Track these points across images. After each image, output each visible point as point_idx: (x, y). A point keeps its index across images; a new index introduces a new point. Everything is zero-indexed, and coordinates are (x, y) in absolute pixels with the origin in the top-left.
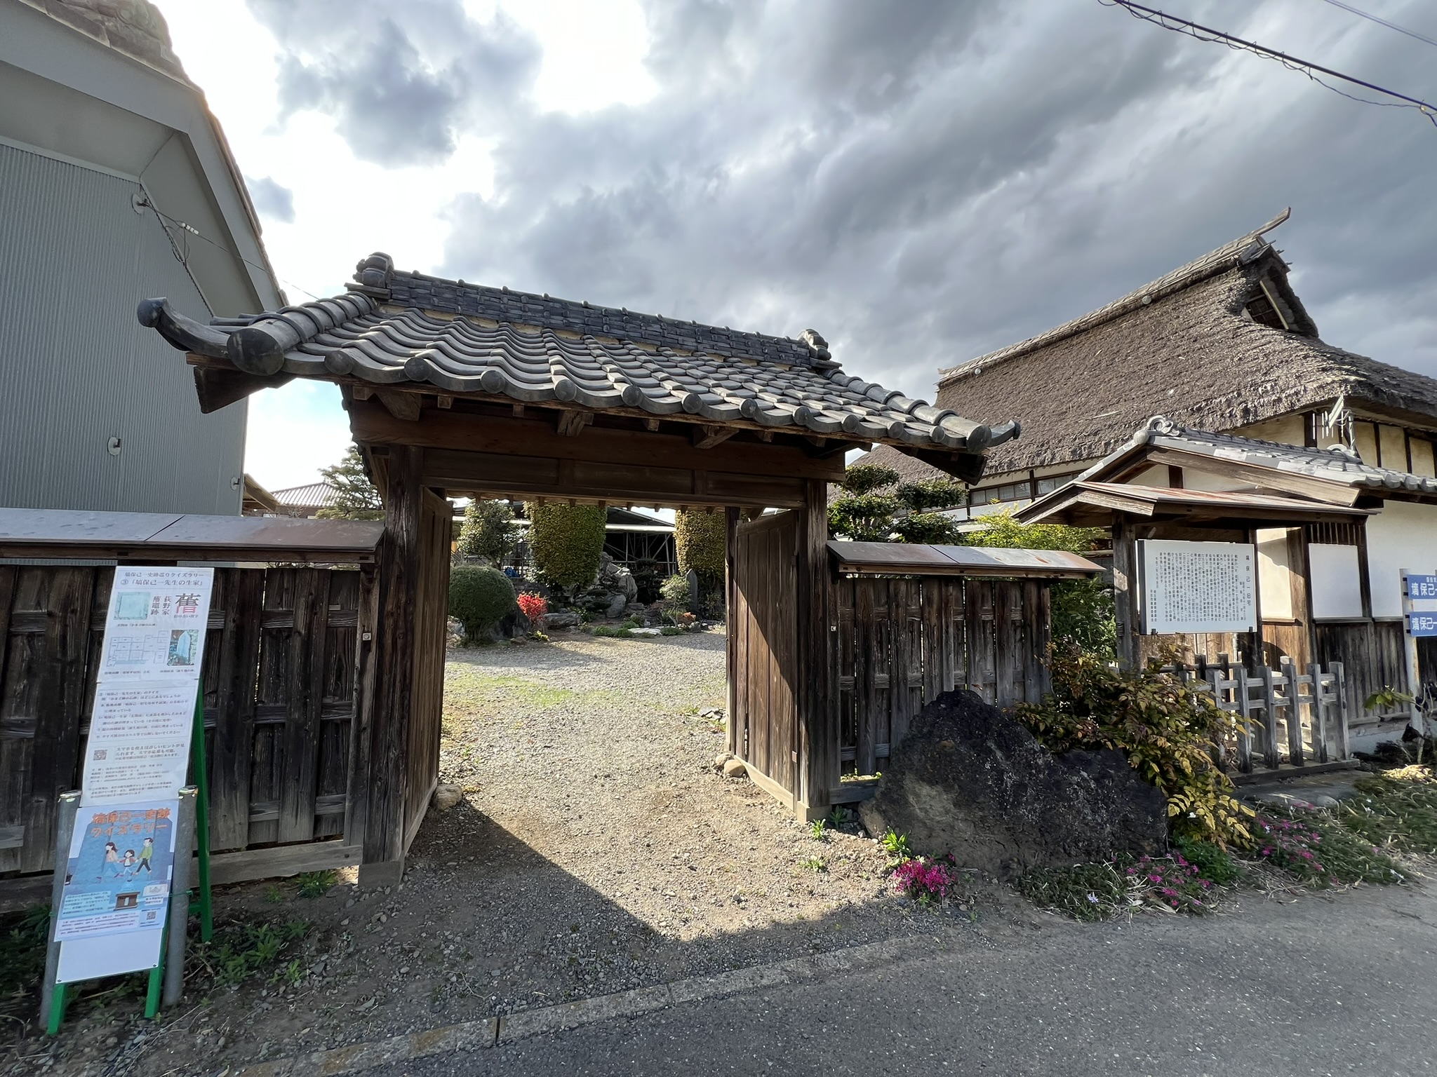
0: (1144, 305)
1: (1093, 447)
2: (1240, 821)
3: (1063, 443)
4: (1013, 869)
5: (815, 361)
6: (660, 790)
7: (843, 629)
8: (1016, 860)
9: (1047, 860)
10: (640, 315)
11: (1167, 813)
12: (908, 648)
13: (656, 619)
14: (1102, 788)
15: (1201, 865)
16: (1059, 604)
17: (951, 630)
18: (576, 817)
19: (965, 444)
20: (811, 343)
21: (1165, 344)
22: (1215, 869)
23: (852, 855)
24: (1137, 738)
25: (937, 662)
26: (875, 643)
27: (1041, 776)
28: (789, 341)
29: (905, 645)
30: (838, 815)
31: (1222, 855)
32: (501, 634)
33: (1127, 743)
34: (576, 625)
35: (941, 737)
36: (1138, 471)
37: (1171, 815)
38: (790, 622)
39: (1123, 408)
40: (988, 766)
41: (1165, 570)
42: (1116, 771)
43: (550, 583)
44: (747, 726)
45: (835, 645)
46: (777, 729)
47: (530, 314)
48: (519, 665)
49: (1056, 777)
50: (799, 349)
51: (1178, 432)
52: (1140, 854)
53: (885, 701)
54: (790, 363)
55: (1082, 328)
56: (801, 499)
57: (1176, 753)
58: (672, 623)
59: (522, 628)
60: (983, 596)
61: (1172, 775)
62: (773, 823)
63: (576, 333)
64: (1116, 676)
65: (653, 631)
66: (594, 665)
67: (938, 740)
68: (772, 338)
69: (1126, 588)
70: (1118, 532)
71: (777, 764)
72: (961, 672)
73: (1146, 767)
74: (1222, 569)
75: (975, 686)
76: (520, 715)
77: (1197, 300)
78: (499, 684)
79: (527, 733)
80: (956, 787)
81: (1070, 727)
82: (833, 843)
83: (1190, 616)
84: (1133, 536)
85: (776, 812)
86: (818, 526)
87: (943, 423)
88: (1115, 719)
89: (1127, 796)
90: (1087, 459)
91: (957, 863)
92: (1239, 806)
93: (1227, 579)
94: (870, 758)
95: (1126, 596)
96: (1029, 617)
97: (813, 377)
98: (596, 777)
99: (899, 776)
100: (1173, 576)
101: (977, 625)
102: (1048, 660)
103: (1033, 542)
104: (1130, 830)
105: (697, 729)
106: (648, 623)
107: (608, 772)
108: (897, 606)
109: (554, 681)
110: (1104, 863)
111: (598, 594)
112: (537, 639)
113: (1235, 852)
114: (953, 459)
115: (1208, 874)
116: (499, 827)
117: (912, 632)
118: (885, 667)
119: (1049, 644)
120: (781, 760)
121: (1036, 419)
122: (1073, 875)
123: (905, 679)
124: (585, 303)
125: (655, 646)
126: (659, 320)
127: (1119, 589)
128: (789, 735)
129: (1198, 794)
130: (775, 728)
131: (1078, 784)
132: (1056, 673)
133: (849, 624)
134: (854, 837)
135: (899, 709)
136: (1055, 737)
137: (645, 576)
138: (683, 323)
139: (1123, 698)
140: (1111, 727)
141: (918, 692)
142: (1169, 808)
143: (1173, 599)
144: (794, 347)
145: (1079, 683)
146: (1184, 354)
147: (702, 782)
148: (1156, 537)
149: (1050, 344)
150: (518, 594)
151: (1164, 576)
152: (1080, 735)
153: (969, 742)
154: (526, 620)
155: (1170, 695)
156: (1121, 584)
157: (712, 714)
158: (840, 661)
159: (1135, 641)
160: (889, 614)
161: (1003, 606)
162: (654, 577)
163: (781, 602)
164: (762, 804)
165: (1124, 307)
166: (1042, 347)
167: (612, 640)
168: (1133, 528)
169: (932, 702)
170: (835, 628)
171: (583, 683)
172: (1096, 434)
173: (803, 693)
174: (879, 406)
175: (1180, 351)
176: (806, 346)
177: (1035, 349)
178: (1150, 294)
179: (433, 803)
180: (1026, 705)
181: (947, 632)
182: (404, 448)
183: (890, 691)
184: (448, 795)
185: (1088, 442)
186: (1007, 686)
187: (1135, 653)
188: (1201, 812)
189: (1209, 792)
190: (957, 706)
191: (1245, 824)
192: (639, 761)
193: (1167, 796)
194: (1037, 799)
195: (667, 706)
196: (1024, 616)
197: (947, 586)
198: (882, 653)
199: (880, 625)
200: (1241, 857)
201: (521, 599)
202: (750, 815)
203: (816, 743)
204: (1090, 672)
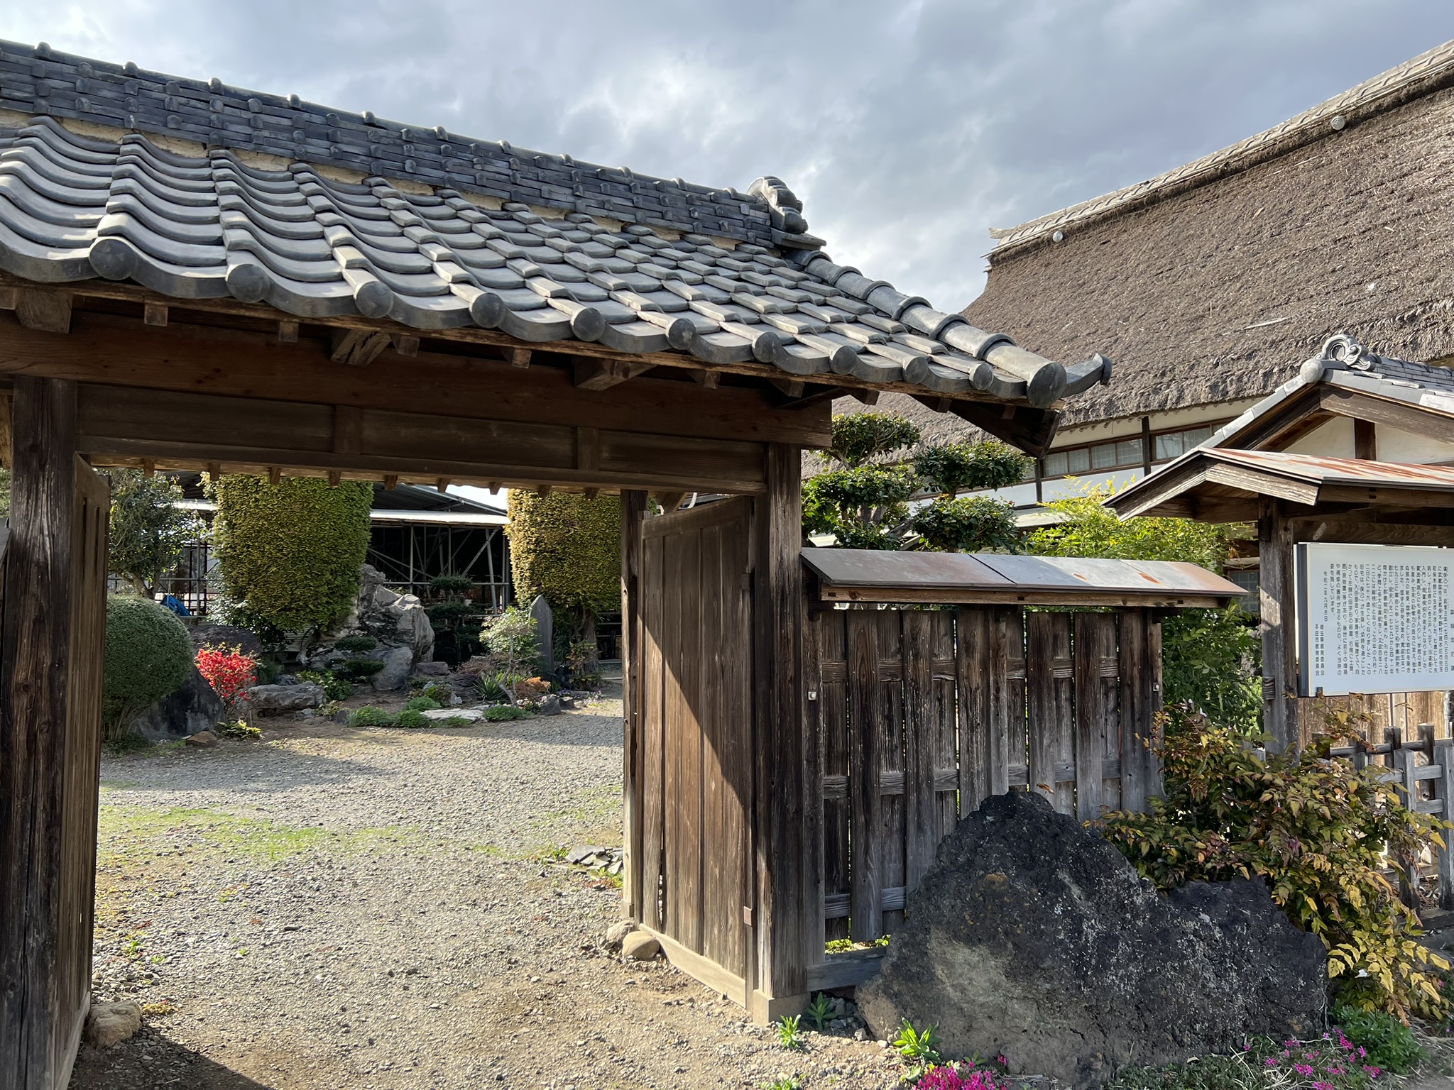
0: (1334, 132)
1: (1245, 379)
2: (1429, 978)
3: (1199, 371)
4: (1096, 1071)
5: (780, 235)
6: (510, 989)
7: (829, 698)
8: (1100, 1056)
9: (1148, 1054)
10: (471, 141)
11: (1327, 973)
12: (934, 727)
13: (474, 691)
14: (1232, 939)
15: (1371, 1047)
16: (1176, 650)
17: (1004, 695)
18: (364, 1041)
19: (1025, 393)
20: (773, 201)
21: (1365, 202)
22: (1389, 1050)
23: (844, 1067)
24: (1285, 859)
25: (982, 749)
26: (880, 719)
27: (1140, 923)
28: (736, 197)
29: (929, 721)
30: (821, 1008)
31: (1400, 1028)
32: (164, 727)
33: (1271, 867)
34: (315, 706)
35: (986, 869)
36: (1308, 426)
37: (1333, 974)
38: (740, 687)
39: (1294, 311)
40: (1058, 910)
41: (1338, 591)
42: (1253, 911)
43: (259, 626)
44: (662, 870)
45: (814, 723)
46: (717, 870)
47: (266, 133)
48: (210, 785)
49: (1162, 924)
50: (752, 213)
51: (1369, 363)
52: (1286, 1037)
53: (896, 817)
54: (738, 236)
55: (1234, 165)
56: (759, 477)
57: (1342, 879)
58: (505, 698)
59: (206, 713)
60: (1056, 638)
61: (1336, 915)
62: (713, 1030)
63: (353, 172)
64: (1258, 764)
65: (468, 714)
66: (359, 781)
67: (982, 872)
68: (705, 191)
69: (1278, 622)
70: (1267, 530)
71: (716, 932)
72: (1021, 765)
73: (1299, 904)
74: (1424, 590)
75: (1041, 787)
76: (228, 877)
77: (1417, 129)
78: (174, 821)
79: (247, 908)
80: (1010, 945)
81: (1187, 845)
82: (813, 1053)
83: (1375, 664)
84: (1290, 537)
85: (717, 1011)
86: (785, 524)
87: (992, 357)
88: (1254, 830)
89: (1268, 949)
90: (1236, 399)
91: (1010, 1068)
92: (1428, 955)
93: (1432, 605)
94: (872, 913)
95: (1278, 635)
96: (1128, 673)
97: (777, 265)
98: (391, 974)
99: (921, 936)
100: (1350, 602)
101: (1045, 685)
102: (1157, 741)
103: (1138, 547)
104: (1273, 1002)
105: (568, 885)
106: (459, 700)
107: (414, 964)
108: (916, 656)
109: (285, 813)
110: (1232, 1054)
111: (358, 647)
112: (240, 735)
113: (1422, 1026)
114: (1005, 416)
115: (1379, 1059)
116: (223, 1069)
117: (940, 700)
118: (897, 760)
119: (1159, 715)
120: (723, 924)
121: (1155, 326)
122: (1186, 1073)
123: (929, 777)
124: (369, 115)
125: (475, 742)
126: (504, 153)
127: (1267, 623)
128: (738, 880)
129: (1373, 941)
130: (713, 869)
131: (1195, 933)
132: (1169, 762)
133: (838, 688)
134: (849, 1040)
135: (920, 827)
136: (1165, 865)
137: (450, 610)
138: (548, 159)
139: (1266, 796)
140: (1250, 844)
141: (951, 800)
142: (1330, 964)
143: (1349, 638)
144: (745, 208)
145: (1202, 777)
146: (1393, 221)
147: (585, 972)
148: (1326, 539)
149: (1182, 191)
150: (197, 647)
151: (1336, 602)
152: (1201, 858)
153: (1031, 873)
154: (215, 699)
155: (1337, 790)
156: (1271, 614)
157: (593, 858)
158: (823, 750)
159: (1291, 706)
160: (903, 670)
161: (1088, 655)
162: (466, 610)
163: (722, 652)
164: (691, 1000)
165: (1302, 132)
166: (1167, 197)
167: (390, 733)
168: (1291, 524)
169: (973, 814)
170: (814, 695)
171: (342, 813)
172: (1250, 356)
173: (761, 807)
174: (889, 324)
175: (1386, 216)
176: (765, 207)
177: (1154, 200)
178: (1343, 113)
179: (90, 1033)
180: (1121, 815)
181: (997, 699)
182: (42, 383)
183: (904, 799)
184: (115, 1020)
185: (1237, 369)
186: (1095, 789)
187: (1291, 727)
188: (1375, 967)
189: (1388, 936)
190: (1012, 817)
191: (1434, 981)
192: (467, 944)
193: (1328, 947)
194: (1132, 959)
195: (506, 849)
196: (1121, 672)
197: (997, 621)
198: (891, 735)
199: (887, 686)
200: (1430, 1033)
201: (204, 658)
202: (673, 1020)
203: (785, 889)
204: (1220, 760)
